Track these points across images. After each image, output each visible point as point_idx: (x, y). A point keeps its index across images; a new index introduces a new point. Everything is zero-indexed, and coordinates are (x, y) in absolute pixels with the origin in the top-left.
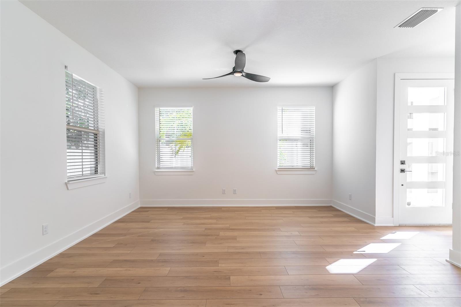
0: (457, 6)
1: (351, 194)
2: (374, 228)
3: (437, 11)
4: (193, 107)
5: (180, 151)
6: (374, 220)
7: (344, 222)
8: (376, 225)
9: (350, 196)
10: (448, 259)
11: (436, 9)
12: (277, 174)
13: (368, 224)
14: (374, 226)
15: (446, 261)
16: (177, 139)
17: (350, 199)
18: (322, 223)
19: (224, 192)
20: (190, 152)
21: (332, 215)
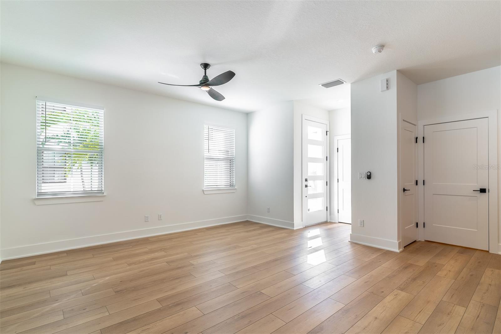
0: (351, 83)
1: (269, 207)
2: (293, 231)
3: (343, 83)
4: (105, 109)
5: (74, 167)
6: (293, 225)
7: (269, 231)
8: (295, 229)
9: (269, 209)
10: (350, 240)
11: (343, 81)
12: (204, 194)
13: (288, 229)
14: (294, 230)
15: (349, 241)
16: (76, 150)
17: (268, 212)
18: (260, 234)
19: (146, 220)
20: (97, 171)
21: (258, 228)
